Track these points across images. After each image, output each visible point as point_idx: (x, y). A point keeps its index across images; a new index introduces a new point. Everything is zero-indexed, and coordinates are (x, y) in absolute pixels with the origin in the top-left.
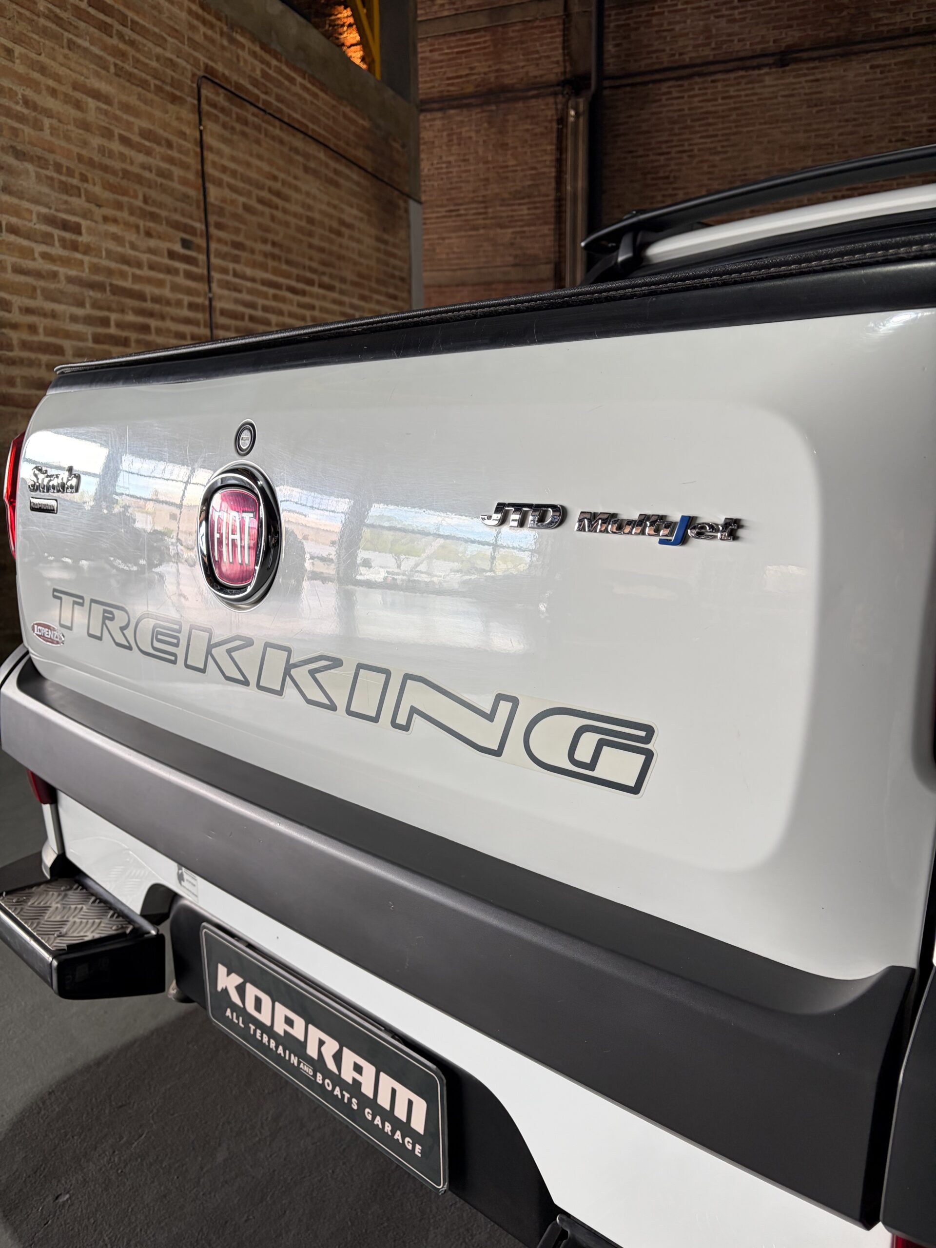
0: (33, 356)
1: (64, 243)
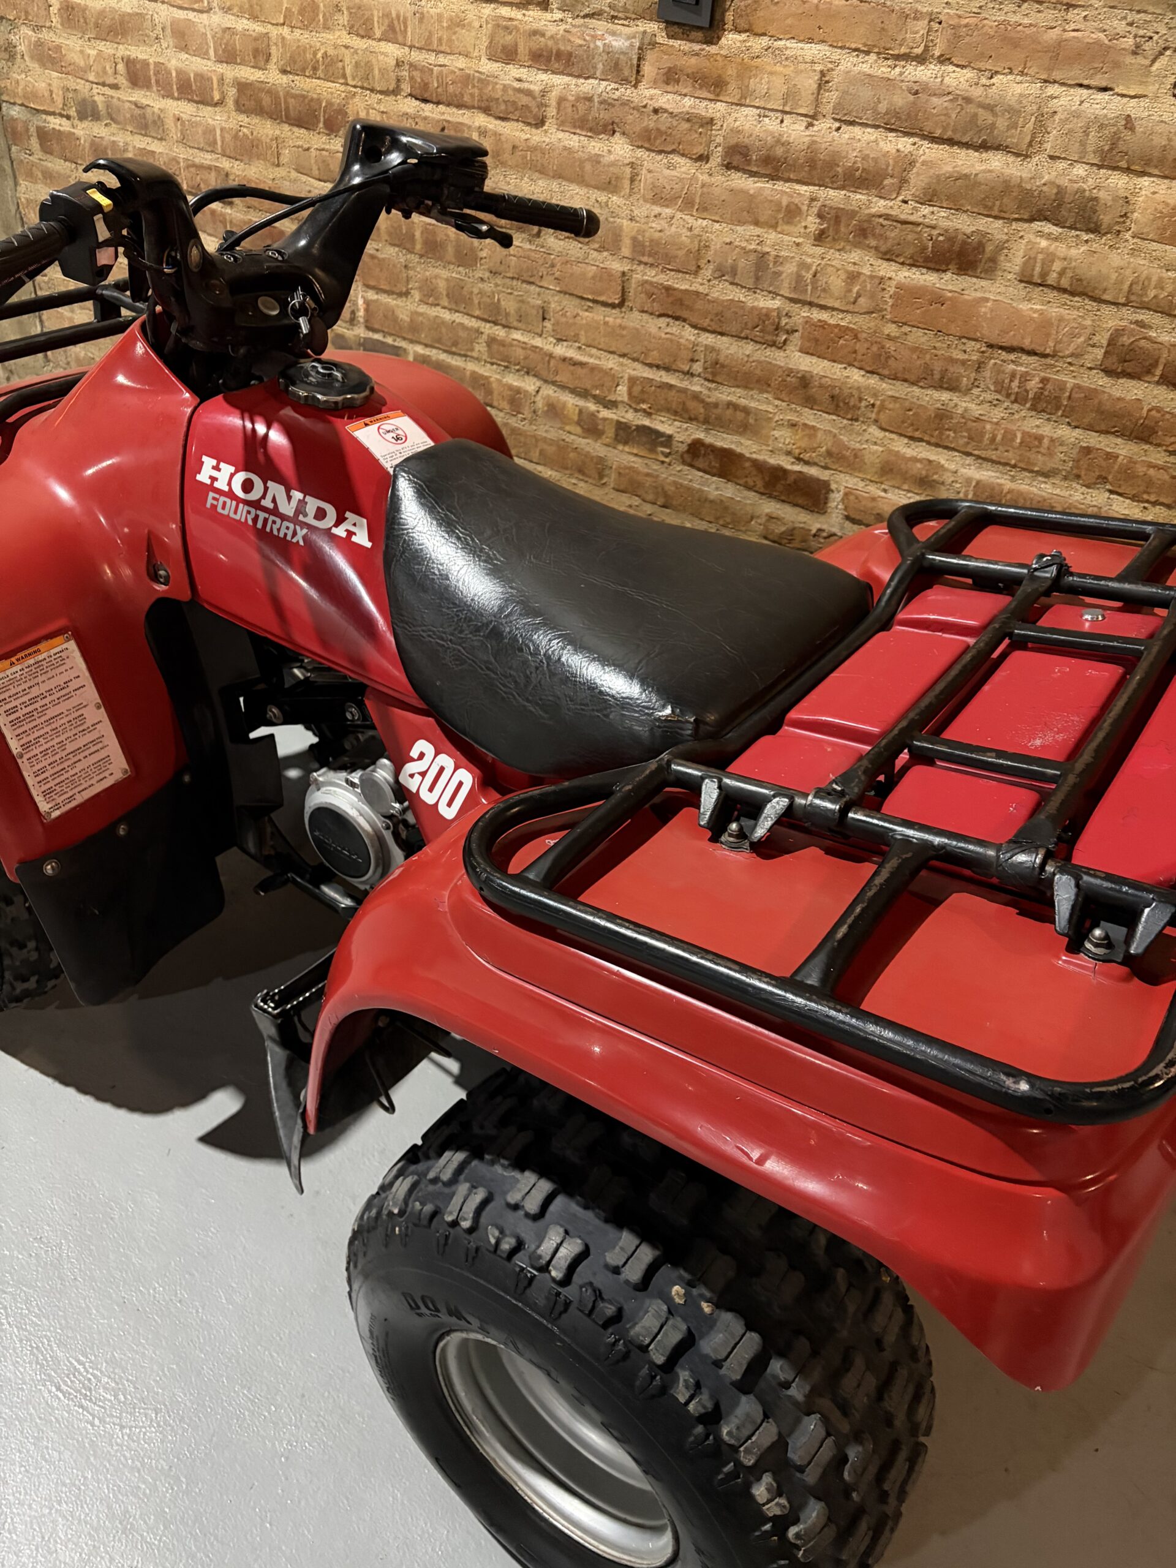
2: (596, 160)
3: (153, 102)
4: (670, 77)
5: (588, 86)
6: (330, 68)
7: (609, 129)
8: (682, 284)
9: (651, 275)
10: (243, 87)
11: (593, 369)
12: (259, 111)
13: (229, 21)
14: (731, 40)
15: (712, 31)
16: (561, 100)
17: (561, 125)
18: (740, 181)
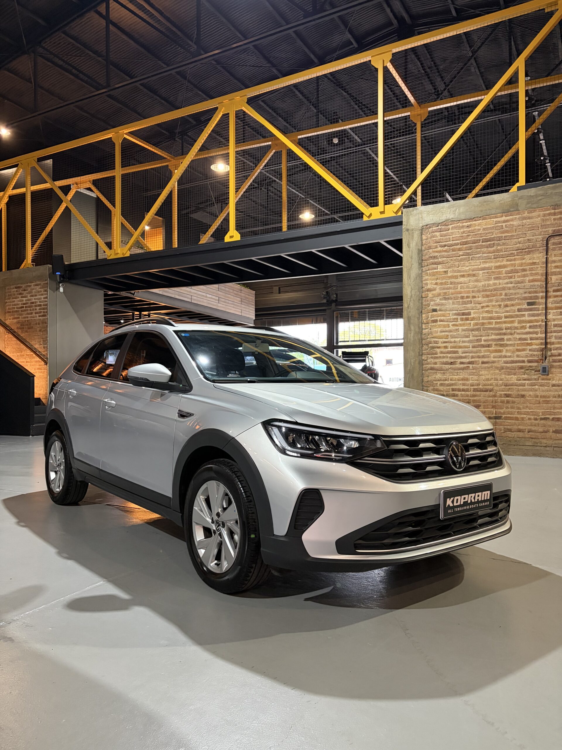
0: (445, 355)
1: (462, 319)
2: (533, 389)
3: (457, 393)
4: (543, 379)
5: (531, 382)
6: (491, 385)
7: (535, 385)
8: (548, 399)
9: (543, 399)
10: (474, 389)
11: (536, 412)
12: (478, 391)
13: (473, 382)
14: (550, 375)
15: (548, 375)
16: (528, 384)
17: (528, 386)
18: (554, 388)
